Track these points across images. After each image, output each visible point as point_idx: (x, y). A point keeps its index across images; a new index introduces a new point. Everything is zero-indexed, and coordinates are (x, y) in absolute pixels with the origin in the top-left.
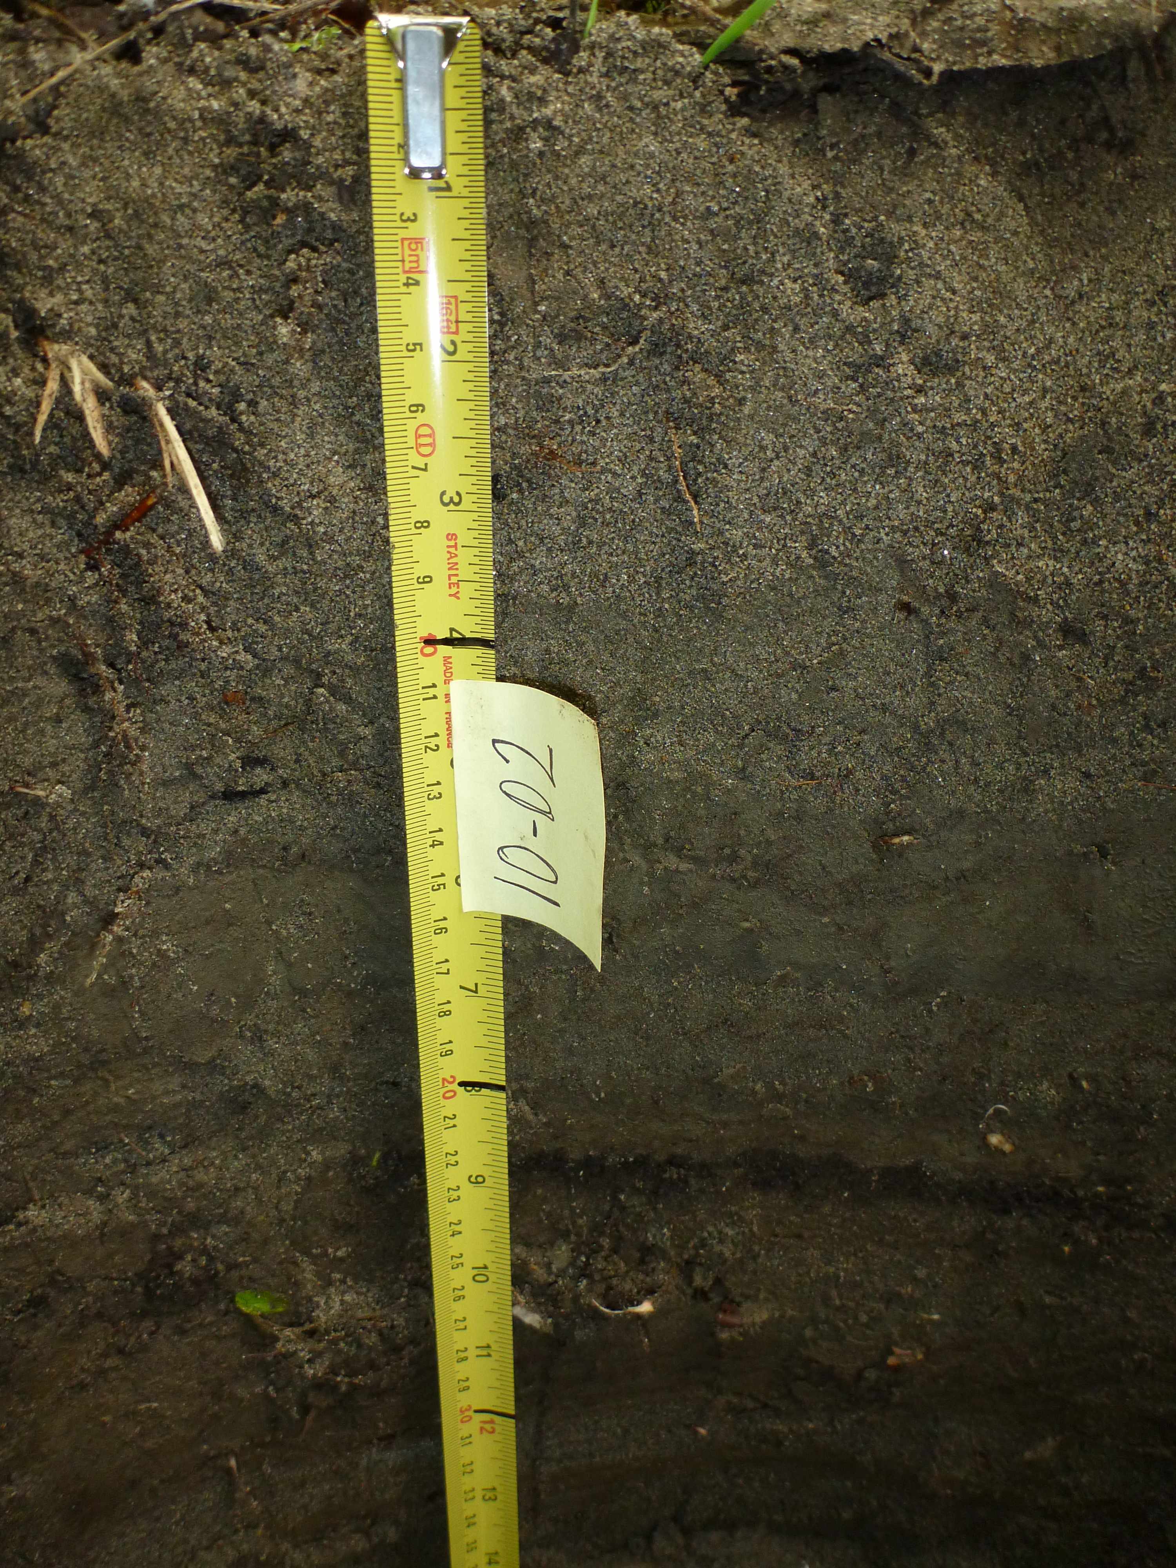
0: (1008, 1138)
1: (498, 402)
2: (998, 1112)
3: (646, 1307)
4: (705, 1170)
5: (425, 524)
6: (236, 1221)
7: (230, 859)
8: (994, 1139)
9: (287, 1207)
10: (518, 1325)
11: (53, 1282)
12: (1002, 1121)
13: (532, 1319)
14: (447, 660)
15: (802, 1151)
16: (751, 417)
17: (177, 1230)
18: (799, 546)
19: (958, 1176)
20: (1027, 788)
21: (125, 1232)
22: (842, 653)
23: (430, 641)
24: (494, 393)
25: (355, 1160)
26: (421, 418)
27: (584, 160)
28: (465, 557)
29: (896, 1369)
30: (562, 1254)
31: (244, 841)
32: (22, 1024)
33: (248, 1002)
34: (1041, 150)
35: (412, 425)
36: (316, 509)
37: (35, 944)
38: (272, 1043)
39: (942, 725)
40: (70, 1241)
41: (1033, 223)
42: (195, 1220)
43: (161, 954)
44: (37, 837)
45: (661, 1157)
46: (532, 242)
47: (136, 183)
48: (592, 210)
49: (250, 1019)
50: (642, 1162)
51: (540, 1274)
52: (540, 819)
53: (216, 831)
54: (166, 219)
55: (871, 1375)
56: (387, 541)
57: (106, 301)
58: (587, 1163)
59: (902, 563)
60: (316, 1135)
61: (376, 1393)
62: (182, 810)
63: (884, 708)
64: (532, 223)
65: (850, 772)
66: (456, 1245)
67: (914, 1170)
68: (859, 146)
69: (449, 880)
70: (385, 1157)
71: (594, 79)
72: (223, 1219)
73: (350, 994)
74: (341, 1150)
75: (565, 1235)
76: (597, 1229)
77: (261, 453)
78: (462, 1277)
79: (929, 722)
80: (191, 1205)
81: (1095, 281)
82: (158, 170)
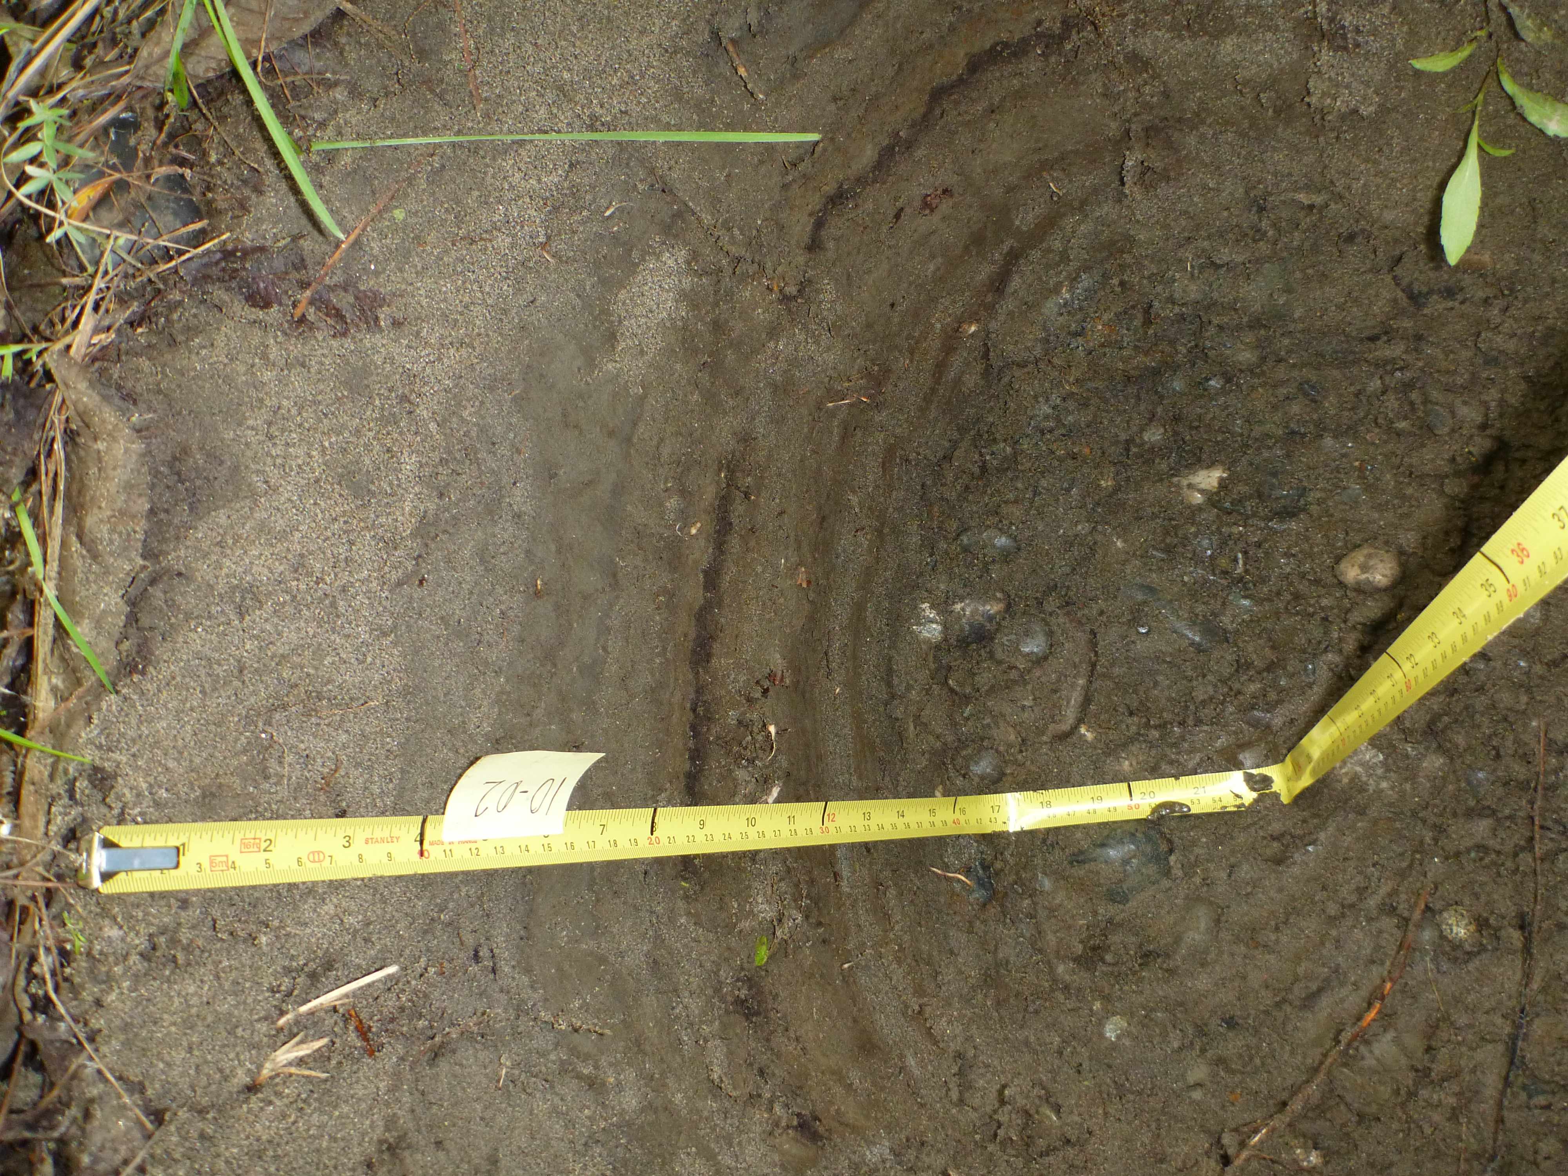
0: (694, 524)
1: (298, 815)
2: (680, 529)
3: (772, 729)
4: (699, 691)
5: (360, 857)
6: (718, 965)
7: (528, 971)
8: (694, 531)
9: (711, 936)
10: (778, 801)
11: (751, 1064)
12: (686, 526)
13: (775, 792)
14: (431, 844)
15: (692, 634)
16: (316, 669)
17: (722, 1000)
18: (386, 642)
19: (710, 550)
20: (518, 516)
21: (724, 1027)
22: (442, 618)
23: (422, 854)
24: (293, 817)
25: (686, 897)
26: (304, 860)
27: (171, 764)
28: (378, 834)
29: (809, 582)
30: (741, 774)
31: (519, 962)
32: (619, 1084)
33: (603, 960)
34: (184, 500)
35: (310, 865)
36: (349, 920)
37: (579, 1077)
38: (623, 947)
39: (483, 561)
40: (730, 1053)
41: (224, 507)
42: (717, 991)
43: (580, 1008)
44: (523, 1076)
45: (691, 716)
46: (213, 795)
47: (173, 1029)
48: (197, 760)
49: (612, 958)
50: (693, 728)
51: (751, 787)
52: (520, 789)
53: (514, 978)
54: (194, 1011)
55: (812, 596)
56: (370, 879)
57: (235, 1046)
58: (692, 759)
59: (400, 584)
60: (672, 920)
61: (812, 882)
62: (503, 997)
63: (471, 593)
64: (204, 796)
65: (502, 613)
66: (736, 836)
67: (706, 573)
68: (171, 604)
69: (546, 841)
70: (685, 879)
71: (124, 759)
72: (716, 973)
73: (598, 900)
74: (681, 904)
75: (730, 771)
76: (728, 753)
77: (320, 953)
78: (752, 832)
79: (480, 569)
80: (709, 992)
81: (258, 472)
82: (165, 1016)
